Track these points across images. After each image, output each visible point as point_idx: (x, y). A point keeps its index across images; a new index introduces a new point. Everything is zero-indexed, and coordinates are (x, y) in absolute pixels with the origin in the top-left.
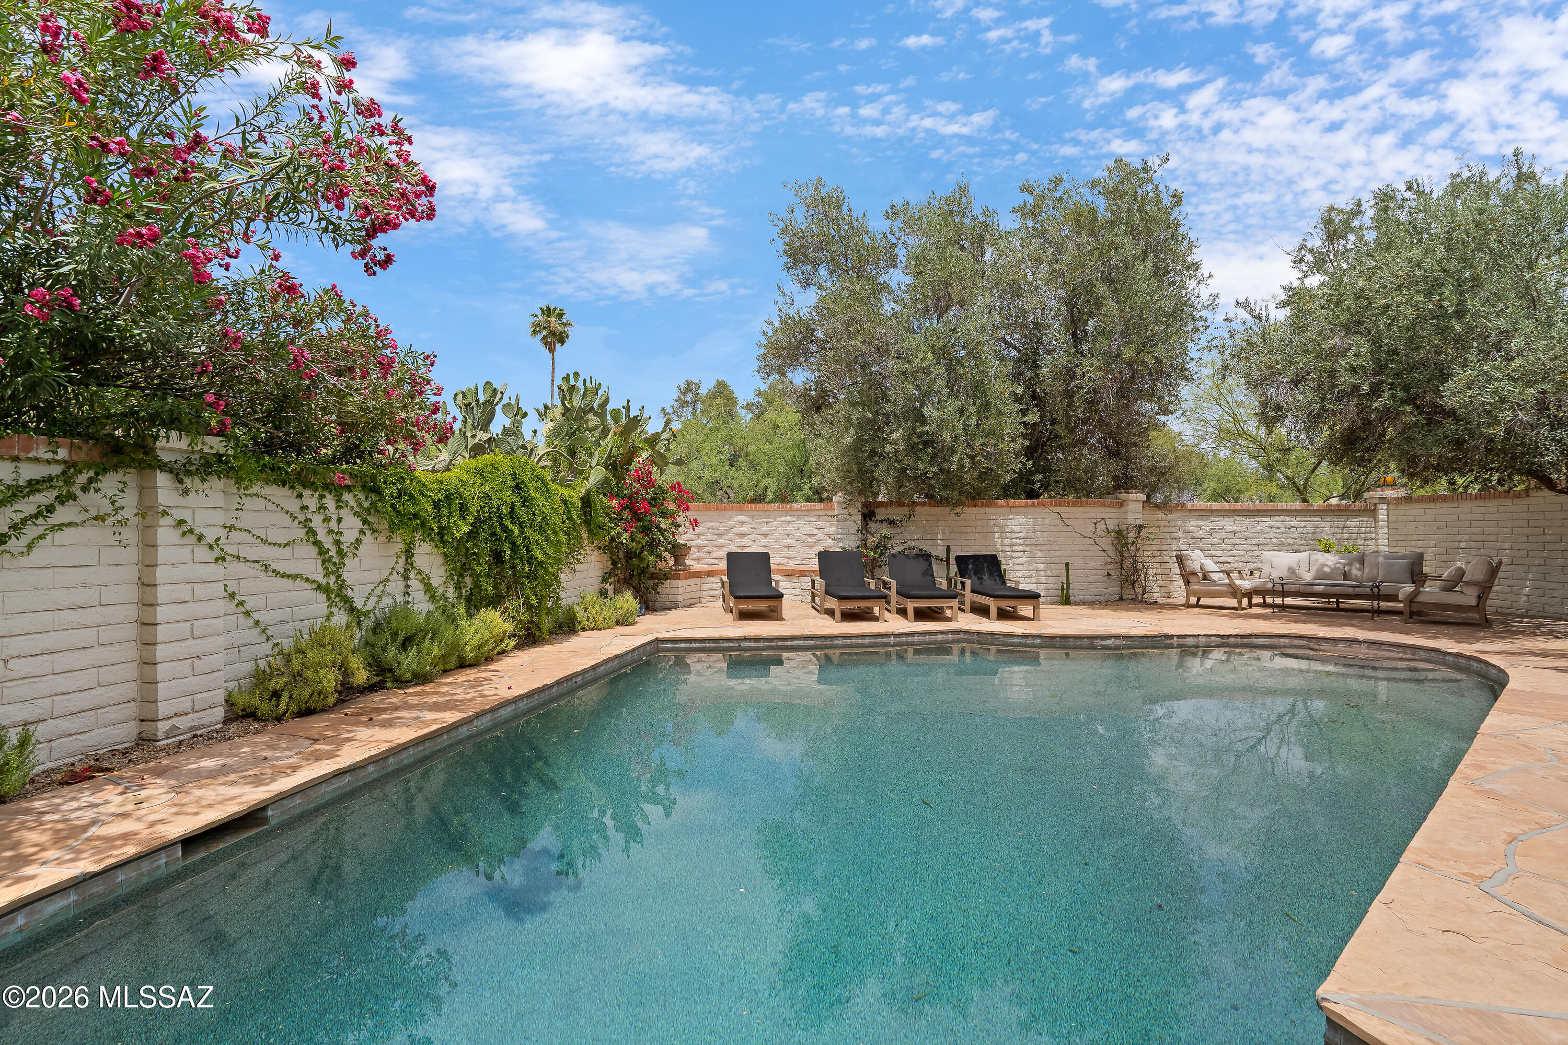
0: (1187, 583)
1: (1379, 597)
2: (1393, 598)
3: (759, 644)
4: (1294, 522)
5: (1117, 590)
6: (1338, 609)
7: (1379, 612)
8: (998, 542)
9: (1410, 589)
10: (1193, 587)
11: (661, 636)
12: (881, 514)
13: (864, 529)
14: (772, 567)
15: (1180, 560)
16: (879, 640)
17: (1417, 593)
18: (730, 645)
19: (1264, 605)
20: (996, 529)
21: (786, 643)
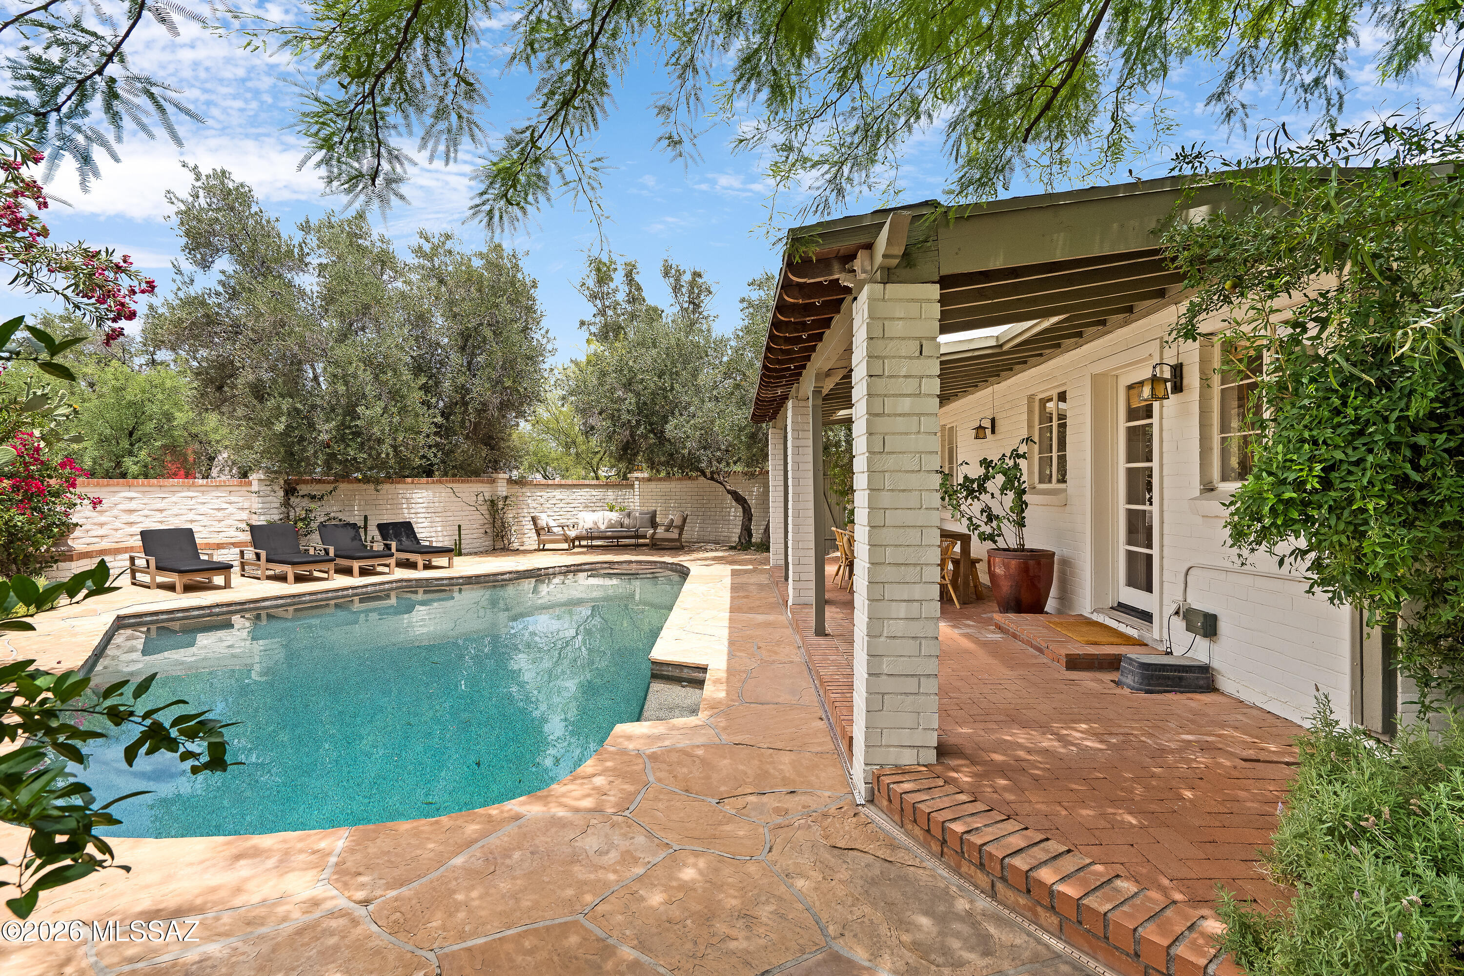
0: (538, 535)
1: (638, 537)
2: (644, 537)
3: (231, 608)
4: (594, 492)
5: (491, 543)
6: (618, 546)
7: (638, 546)
8: (406, 511)
9: (651, 531)
10: (542, 537)
11: (122, 612)
12: (303, 489)
13: (286, 504)
14: (198, 541)
15: (534, 520)
16: (340, 593)
17: (654, 533)
18: (201, 612)
19: (580, 546)
20: (404, 501)
21: (258, 605)
